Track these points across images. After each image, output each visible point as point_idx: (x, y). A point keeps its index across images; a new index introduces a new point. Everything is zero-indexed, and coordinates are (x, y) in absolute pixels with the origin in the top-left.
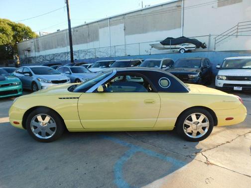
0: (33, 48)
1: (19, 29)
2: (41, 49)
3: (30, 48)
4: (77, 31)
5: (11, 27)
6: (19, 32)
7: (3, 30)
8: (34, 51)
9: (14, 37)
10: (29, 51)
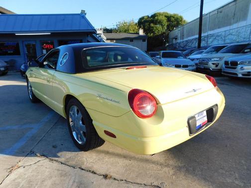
0: (179, 36)
1: (173, 19)
2: (185, 36)
3: (177, 36)
4: (221, 12)
5: (166, 18)
6: (172, 22)
7: (160, 22)
8: (179, 39)
9: (168, 26)
10: (176, 39)
